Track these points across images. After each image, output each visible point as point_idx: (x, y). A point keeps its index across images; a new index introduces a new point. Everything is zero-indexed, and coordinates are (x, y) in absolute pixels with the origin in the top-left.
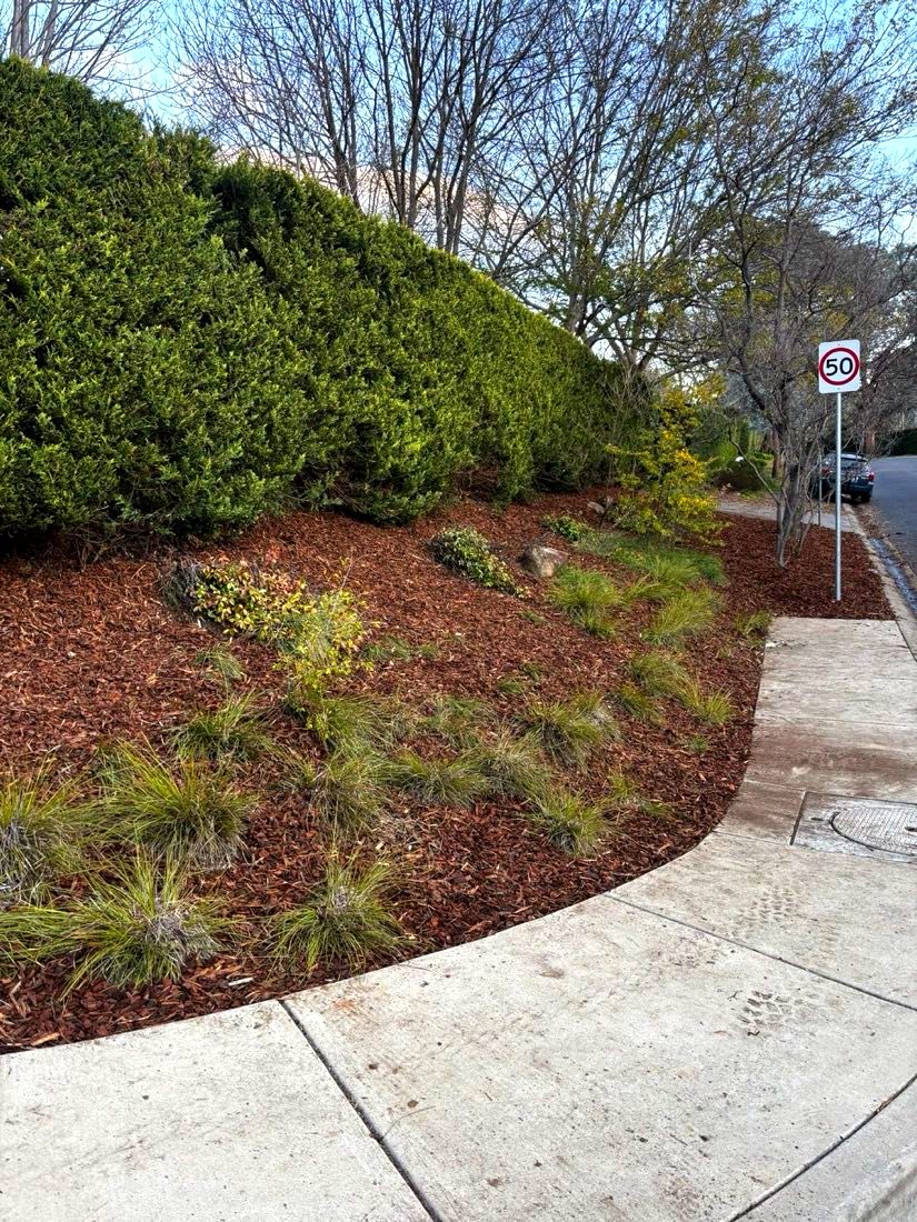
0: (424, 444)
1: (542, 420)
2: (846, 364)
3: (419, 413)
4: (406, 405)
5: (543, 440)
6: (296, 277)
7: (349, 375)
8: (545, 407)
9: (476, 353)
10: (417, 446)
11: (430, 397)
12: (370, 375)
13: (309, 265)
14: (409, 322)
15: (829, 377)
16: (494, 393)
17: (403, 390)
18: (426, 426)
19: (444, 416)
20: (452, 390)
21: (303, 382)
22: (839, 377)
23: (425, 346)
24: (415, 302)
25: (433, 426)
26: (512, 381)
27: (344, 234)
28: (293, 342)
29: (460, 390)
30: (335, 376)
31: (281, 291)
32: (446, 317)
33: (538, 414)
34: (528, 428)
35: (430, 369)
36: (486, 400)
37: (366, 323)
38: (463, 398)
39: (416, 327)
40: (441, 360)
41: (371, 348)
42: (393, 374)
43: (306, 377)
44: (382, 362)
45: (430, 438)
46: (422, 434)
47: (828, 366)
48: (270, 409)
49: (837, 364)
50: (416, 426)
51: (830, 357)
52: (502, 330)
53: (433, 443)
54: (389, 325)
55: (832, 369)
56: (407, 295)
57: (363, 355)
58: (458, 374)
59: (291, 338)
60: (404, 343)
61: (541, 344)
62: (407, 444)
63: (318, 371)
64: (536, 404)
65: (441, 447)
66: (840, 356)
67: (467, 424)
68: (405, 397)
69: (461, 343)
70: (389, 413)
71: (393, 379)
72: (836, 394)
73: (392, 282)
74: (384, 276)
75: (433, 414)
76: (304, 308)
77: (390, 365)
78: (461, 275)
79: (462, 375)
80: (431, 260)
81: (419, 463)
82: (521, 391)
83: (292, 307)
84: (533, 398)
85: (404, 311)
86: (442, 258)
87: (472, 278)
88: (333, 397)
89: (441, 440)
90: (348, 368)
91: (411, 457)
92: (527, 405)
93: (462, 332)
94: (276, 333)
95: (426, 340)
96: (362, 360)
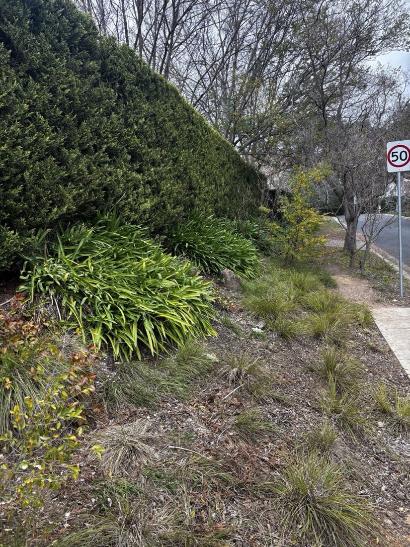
0: (153, 204)
1: (220, 193)
2: (404, 154)
3: (149, 182)
4: (139, 176)
5: (220, 204)
6: (44, 64)
7: (96, 151)
8: (221, 185)
9: (184, 148)
10: (148, 205)
11: (156, 173)
12: (111, 152)
13: (56, 57)
14: (140, 118)
15: (392, 162)
16: (195, 175)
17: (137, 166)
18: (153, 193)
19: (166, 186)
20: (170, 170)
21: (55, 151)
22: (399, 162)
23: (152, 137)
24: (144, 106)
25: (159, 192)
26: (203, 168)
27: (87, 41)
28: (45, 117)
29: (175, 170)
30: (84, 152)
31: (30, 72)
32: (165, 121)
33: (218, 189)
34: (212, 197)
35: (156, 154)
36: (190, 179)
37: (108, 115)
38: (176, 176)
39: (145, 123)
40: (162, 149)
41: (114, 133)
42: (129, 153)
43: (59, 149)
44: (121, 144)
45: (156, 200)
46: (151, 196)
47: (393, 156)
48: (23, 171)
49: (398, 154)
50: (147, 192)
51: (394, 151)
52: (198, 136)
53: (159, 204)
54: (126, 119)
55: (395, 158)
56: (138, 100)
57: (107, 137)
58: (173, 159)
59: (42, 114)
60: (136, 133)
61: (217, 149)
62: (140, 204)
63: (68, 144)
64: (216, 184)
65: (164, 207)
66: (400, 150)
67: (179, 193)
68: (139, 171)
69: (175, 140)
70: (127, 182)
71: (129, 157)
72: (397, 173)
73: (127, 88)
74: (121, 82)
75: (158, 184)
76: (53, 91)
77: (127, 147)
78: (174, 95)
79: (175, 160)
80: (155, 80)
81: (150, 217)
82: (209, 175)
83: (42, 89)
84: (215, 180)
85: (137, 110)
86: (161, 80)
87: (180, 99)
88: (82, 166)
89: (164, 202)
90: (94, 146)
91: (144, 212)
92: (212, 184)
93: (175, 133)
94: (26, 106)
95: (152, 133)
96: (106, 140)
